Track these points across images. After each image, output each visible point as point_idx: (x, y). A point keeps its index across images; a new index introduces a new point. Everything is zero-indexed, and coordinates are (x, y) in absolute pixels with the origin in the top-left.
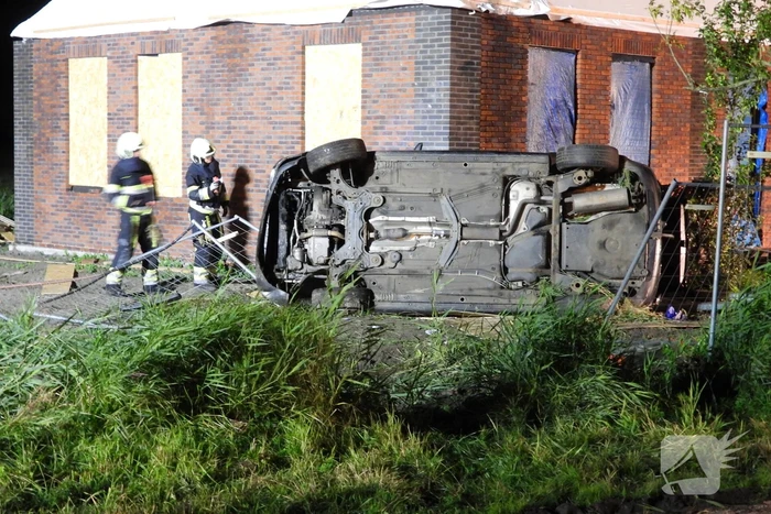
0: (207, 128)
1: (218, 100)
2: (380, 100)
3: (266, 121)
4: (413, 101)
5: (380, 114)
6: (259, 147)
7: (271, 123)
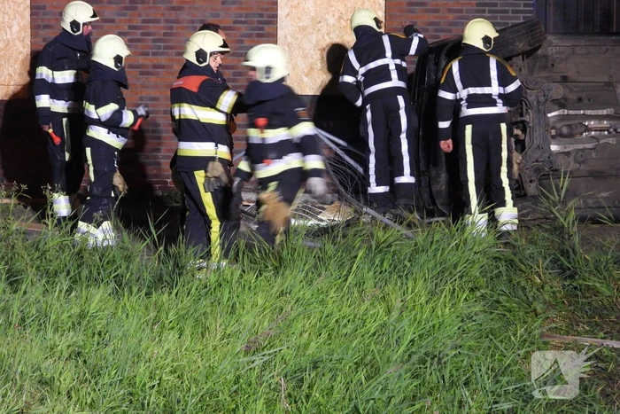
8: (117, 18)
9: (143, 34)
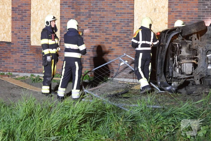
0: (76, 15)
1: (83, 2)
2: (179, 4)
3: (112, 12)
4: (198, 5)
5: (179, 10)
6: (108, 24)
7: (115, 13)
8: (85, 20)
9: (92, 25)
